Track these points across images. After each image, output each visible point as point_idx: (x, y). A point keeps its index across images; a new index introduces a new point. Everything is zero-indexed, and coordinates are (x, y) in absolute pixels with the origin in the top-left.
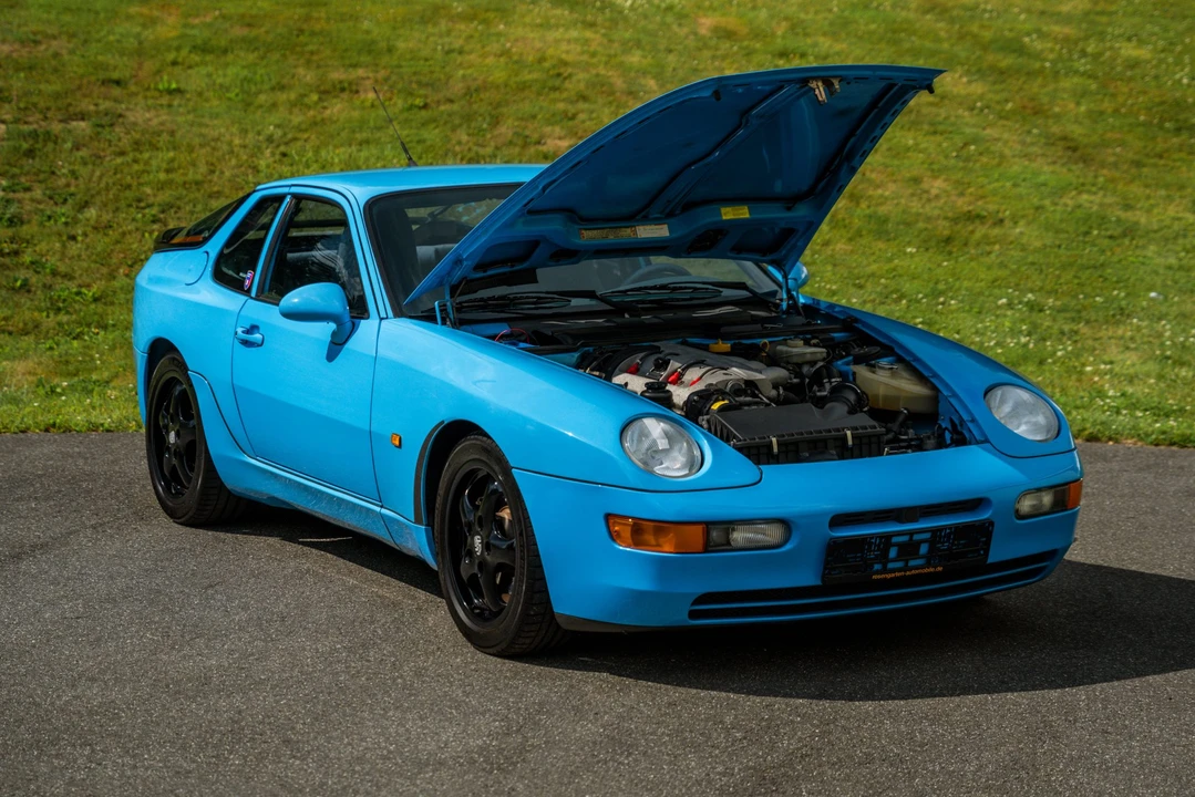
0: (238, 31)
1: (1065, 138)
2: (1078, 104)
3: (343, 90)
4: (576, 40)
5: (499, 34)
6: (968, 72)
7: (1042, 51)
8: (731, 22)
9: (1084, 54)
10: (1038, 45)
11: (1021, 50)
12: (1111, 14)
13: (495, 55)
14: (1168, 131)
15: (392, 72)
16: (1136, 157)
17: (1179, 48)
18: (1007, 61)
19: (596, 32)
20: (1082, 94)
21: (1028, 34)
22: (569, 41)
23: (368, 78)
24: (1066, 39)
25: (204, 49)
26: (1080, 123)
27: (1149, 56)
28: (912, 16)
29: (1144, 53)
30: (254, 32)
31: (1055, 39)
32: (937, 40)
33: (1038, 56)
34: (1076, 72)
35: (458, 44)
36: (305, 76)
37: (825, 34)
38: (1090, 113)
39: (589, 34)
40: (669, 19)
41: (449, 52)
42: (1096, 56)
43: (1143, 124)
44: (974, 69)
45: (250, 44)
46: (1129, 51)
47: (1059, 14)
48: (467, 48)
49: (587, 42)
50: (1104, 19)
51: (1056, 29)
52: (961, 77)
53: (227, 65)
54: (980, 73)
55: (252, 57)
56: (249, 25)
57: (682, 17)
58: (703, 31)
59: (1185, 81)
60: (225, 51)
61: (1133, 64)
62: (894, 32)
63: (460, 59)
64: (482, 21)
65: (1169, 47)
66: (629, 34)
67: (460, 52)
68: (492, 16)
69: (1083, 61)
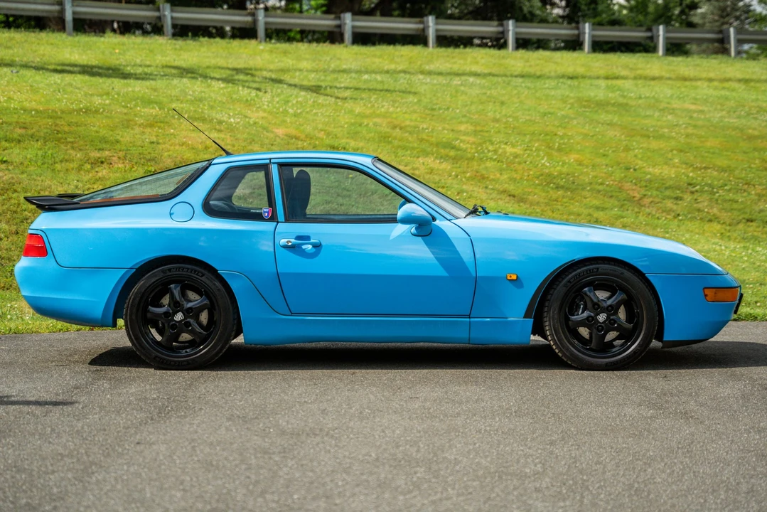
1: (505, 191)
2: (501, 174)
3: (102, 162)
5: (173, 134)
7: (467, 148)
8: (292, 131)
9: (489, 151)
11: (453, 148)
14: (552, 188)
15: (126, 154)
18: (452, 153)
20: (501, 171)
23: (114, 156)
24: (474, 143)
27: (521, 152)
29: (518, 150)
32: (410, 142)
33: (465, 151)
34: (491, 159)
36: (76, 155)
42: (495, 151)
43: (539, 185)
46: (509, 149)
48: (160, 141)
57: (264, 128)
58: (281, 136)
59: (547, 164)
61: (516, 156)
62: (385, 138)
63: (160, 147)
64: (159, 127)
65: (528, 148)
66: (245, 136)
67: (158, 143)
68: (162, 125)
69: (490, 154)
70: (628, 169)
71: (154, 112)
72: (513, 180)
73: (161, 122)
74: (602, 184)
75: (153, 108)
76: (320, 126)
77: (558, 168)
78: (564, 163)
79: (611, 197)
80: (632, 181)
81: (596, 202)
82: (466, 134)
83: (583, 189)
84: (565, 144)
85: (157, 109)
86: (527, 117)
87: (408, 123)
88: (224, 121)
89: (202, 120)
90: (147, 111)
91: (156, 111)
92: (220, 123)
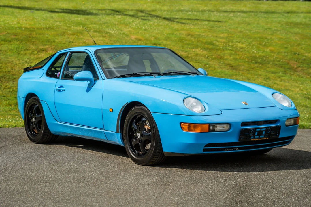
0: (13, 37)
1: (229, 64)
2: (230, 56)
3: (43, 51)
4: (102, 40)
5: (82, 38)
6: (202, 49)
7: (219, 45)
8: (139, 37)
9: (229, 46)
10: (217, 43)
11: (213, 44)
12: (233, 37)
13: (82, 43)
14: (253, 63)
15: (55, 47)
16: (248, 69)
17: (252, 45)
18: (211, 47)
19: (106, 38)
20: (231, 55)
21: (214, 41)
22: (100, 40)
23: (49, 48)
24: (224, 42)
25: (5, 41)
26: (232, 61)
27: (245, 46)
28: (184, 36)
29: (244, 46)
30: (17, 37)
31: (221, 42)
32: (192, 42)
33: (218, 46)
34: (228, 49)
35: (72, 40)
36: (33, 47)
37: (164, 40)
38: (234, 59)
39: (105, 39)
40: (124, 36)
41: (70, 42)
42: (232, 46)
43: (247, 61)
44: (203, 48)
45: (17, 40)
46: (240, 45)
47: (220, 37)
48: (74, 41)
49: (104, 40)
50: (232, 38)
51: (221, 40)
52: (200, 50)
53: (11, 44)
54: (205, 49)
55: (18, 43)
56: (16, 35)
57: (127, 36)
58: (133, 39)
59: (255, 52)
60: (10, 41)
61: (242, 48)
62: (181, 40)
64: (77, 35)
65: (249, 44)
66: (115, 39)
69: (229, 47)
70: (295, 54)
72: (236, 59)
73: (79, 33)
74: (279, 61)
77: (260, 54)
78: (264, 51)
79: (282, 67)
80: (295, 60)
81: (273, 70)
82: (222, 38)
83: (269, 63)
84: (268, 42)
85: (81, 27)
86: (257, 31)
87: (197, 33)
88: (109, 32)
89: (99, 32)
90: (76, 28)
91: (80, 28)
92: (107, 33)
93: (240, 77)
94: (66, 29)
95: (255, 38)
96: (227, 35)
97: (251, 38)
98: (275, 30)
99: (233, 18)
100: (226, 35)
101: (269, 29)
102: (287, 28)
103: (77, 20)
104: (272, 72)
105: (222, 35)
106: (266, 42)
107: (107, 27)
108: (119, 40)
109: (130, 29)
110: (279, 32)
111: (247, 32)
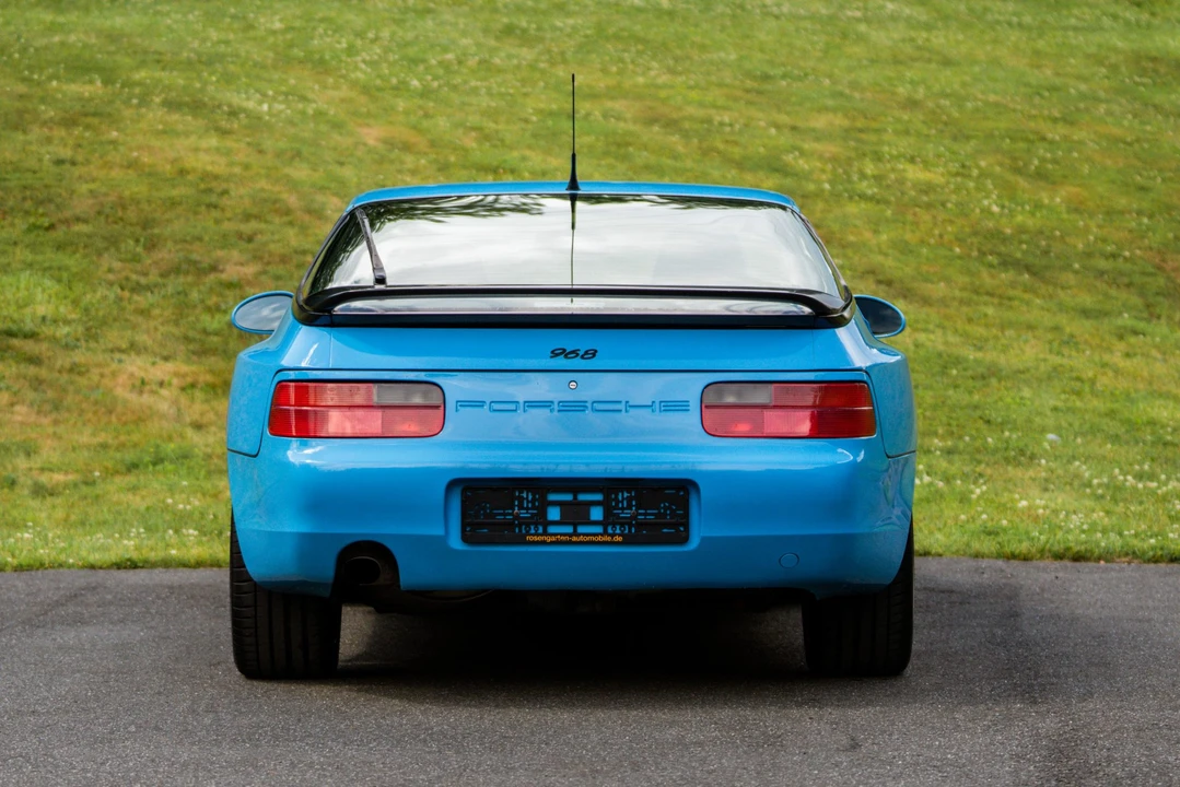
1: (872, 272)
2: (876, 232)
4: (218, 150)
5: (113, 142)
7: (811, 172)
8: (402, 133)
9: (863, 176)
10: (803, 164)
11: (785, 170)
12: (877, 131)
13: (122, 166)
16: (965, 295)
17: (975, 172)
19: (237, 141)
21: (788, 152)
22: (207, 151)
24: (834, 159)
26: (886, 255)
27: (942, 180)
28: (631, 127)
29: (935, 176)
31: (821, 157)
32: (676, 157)
33: (806, 176)
34: (863, 197)
35: (67, 153)
38: (894, 244)
39: (229, 143)
40: (323, 128)
41: (59, 162)
42: (878, 178)
43: (960, 257)
46: (914, 173)
47: (814, 130)
48: (80, 158)
49: (229, 152)
50: (872, 137)
51: (818, 147)
57: (337, 126)
58: (371, 142)
59: (995, 209)
61: (928, 188)
62: (619, 145)
63: (77, 171)
64: (87, 127)
65: (964, 171)
66: (282, 144)
67: (74, 163)
68: (95, 121)
69: (865, 184)
71: (86, 90)
72: (904, 249)
73: (95, 114)
74: (1114, 256)
75: (91, 82)
76: (474, 120)
77: (1019, 218)
78: (1038, 206)
79: (1129, 285)
81: (1087, 300)
82: (819, 136)
83: (1068, 267)
84: (1055, 161)
85: (99, 83)
86: (992, 98)
87: (691, 110)
88: (244, 110)
89: (196, 107)
90: (74, 88)
91: (93, 88)
92: (234, 113)
93: (932, 337)
94: (21, 97)
95: (990, 136)
96: (846, 123)
97: (968, 138)
98: (1083, 96)
99: (862, 28)
100: (840, 121)
101: (1053, 89)
102: (1137, 84)
103: (63, 44)
104: (1085, 313)
105: (820, 122)
106: (1043, 160)
107: (228, 79)
108: (305, 150)
109: (344, 92)
110: (1102, 108)
111: (945, 102)
